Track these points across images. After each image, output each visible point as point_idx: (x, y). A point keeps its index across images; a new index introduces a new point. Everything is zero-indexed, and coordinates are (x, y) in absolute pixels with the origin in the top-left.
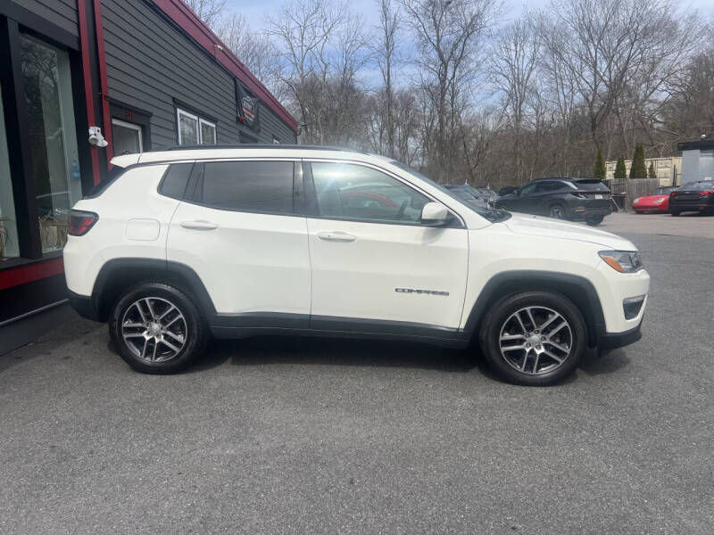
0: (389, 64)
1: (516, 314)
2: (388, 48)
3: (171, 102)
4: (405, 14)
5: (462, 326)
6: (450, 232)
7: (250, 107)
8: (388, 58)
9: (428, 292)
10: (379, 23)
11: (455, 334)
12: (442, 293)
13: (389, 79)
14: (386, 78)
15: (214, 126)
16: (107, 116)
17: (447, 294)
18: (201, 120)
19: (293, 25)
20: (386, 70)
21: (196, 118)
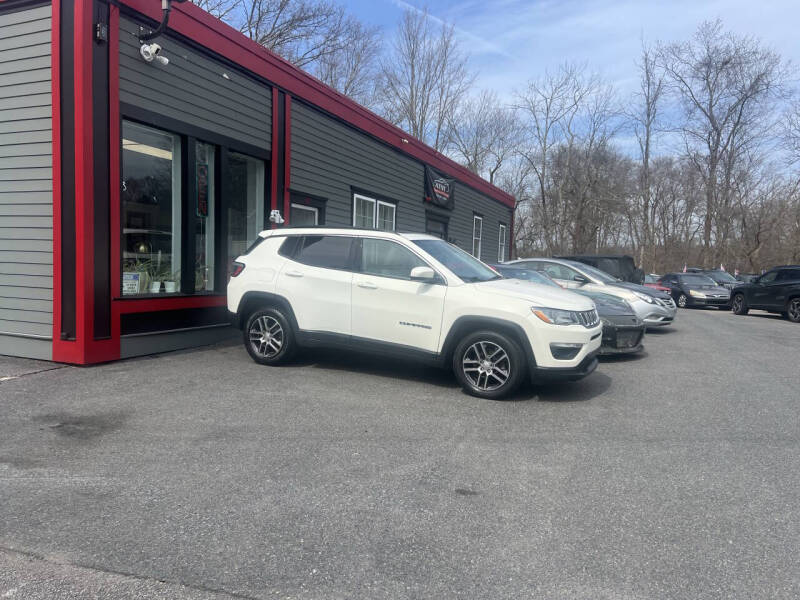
0: (648, 132)
1: (474, 346)
2: (649, 116)
3: (349, 189)
4: (668, 78)
5: (440, 351)
6: (437, 288)
7: (443, 188)
8: (648, 126)
9: (419, 326)
10: (639, 90)
11: (434, 356)
12: (426, 327)
13: (647, 149)
14: (644, 148)
15: (394, 206)
16: (287, 202)
17: (429, 328)
18: (379, 202)
19: (540, 97)
20: (644, 140)
21: (373, 200)
